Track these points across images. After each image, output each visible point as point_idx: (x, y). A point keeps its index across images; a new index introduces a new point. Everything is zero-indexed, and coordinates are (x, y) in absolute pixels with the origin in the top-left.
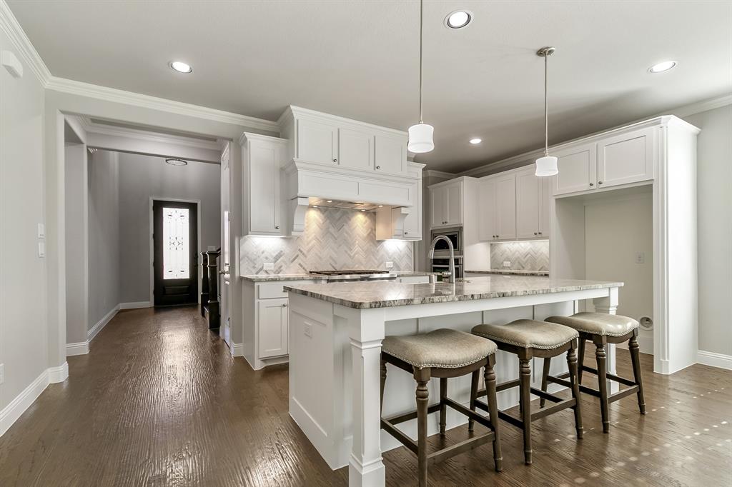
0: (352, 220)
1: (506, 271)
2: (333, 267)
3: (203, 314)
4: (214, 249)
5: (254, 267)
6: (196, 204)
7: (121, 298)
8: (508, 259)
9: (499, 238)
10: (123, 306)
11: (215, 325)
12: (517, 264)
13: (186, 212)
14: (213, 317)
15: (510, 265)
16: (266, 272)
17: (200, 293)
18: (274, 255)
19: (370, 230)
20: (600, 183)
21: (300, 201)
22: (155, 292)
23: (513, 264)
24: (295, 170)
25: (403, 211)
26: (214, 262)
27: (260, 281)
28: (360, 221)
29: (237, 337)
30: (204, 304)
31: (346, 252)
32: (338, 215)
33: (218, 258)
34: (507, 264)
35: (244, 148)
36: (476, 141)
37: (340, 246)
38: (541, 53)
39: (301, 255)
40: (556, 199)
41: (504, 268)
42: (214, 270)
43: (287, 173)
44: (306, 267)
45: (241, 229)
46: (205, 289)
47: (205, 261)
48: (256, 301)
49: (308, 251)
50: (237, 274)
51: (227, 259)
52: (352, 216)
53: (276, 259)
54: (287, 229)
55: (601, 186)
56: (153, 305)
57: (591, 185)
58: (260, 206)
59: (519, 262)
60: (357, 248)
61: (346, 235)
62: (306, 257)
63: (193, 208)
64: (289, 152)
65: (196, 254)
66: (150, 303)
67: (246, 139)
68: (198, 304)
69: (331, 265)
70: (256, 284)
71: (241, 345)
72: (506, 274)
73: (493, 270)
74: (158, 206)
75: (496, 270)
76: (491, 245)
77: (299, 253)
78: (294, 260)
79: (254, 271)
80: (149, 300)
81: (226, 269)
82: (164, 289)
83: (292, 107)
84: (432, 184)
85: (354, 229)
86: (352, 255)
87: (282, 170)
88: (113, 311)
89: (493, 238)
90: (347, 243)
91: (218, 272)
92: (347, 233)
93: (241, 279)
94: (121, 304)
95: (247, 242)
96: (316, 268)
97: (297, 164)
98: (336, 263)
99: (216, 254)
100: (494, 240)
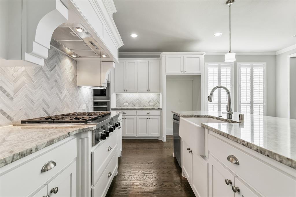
0: (62, 61)
1: (127, 108)
2: (46, 112)
8: (127, 102)
9: (127, 91)
12: (131, 104)
15: (127, 105)
19: (74, 76)
20: (185, 72)
23: (129, 104)
31: (57, 94)
34: (126, 104)
40: (167, 76)
41: (124, 106)
44: (12, 115)
49: (16, 91)
55: (185, 73)
57: (182, 72)
59: (133, 103)
60: (65, 92)
61: (58, 77)
69: (44, 109)
73: (118, 108)
75: (120, 108)
76: (117, 94)
85: (63, 72)
86: (62, 98)
89: (124, 91)
92: (58, 75)
98: (49, 108)
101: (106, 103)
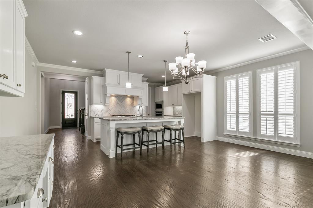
0: (126, 100)
1: (177, 115)
3: (79, 130)
4: (83, 108)
5: (95, 114)
6: (77, 92)
7: (50, 125)
9: (175, 105)
10: (51, 128)
11: (83, 132)
13: (73, 95)
14: (83, 130)
16: (98, 115)
17: (78, 123)
18: (101, 110)
19: (132, 103)
21: (108, 95)
22: (62, 123)
23: (178, 113)
24: (106, 87)
25: (140, 97)
26: (83, 112)
27: (95, 117)
28: (128, 100)
29: (89, 135)
30: (80, 126)
31: (124, 109)
32: (121, 98)
33: (84, 111)
34: (177, 113)
35: (92, 79)
36: (163, 76)
37: (121, 107)
38: (164, 61)
39: (109, 110)
40: (184, 95)
41: (176, 114)
42: (83, 115)
43: (104, 87)
44: (111, 114)
45: (91, 103)
46: (80, 121)
47: (80, 112)
48: (94, 123)
49: (111, 109)
50: (89, 116)
51: (87, 111)
52: (126, 98)
53: (101, 111)
54: (104, 103)
56: (61, 127)
57: (190, 91)
58: (96, 96)
59: (180, 113)
60: (127, 108)
62: (111, 111)
63: (76, 93)
64: (105, 81)
65: (77, 110)
66: (60, 127)
67: (92, 77)
68: (77, 127)
70: (94, 118)
71: (90, 136)
72: (177, 116)
73: (174, 115)
74: (64, 93)
77: (108, 110)
78: (107, 111)
79: (95, 115)
80: (60, 126)
81: (87, 114)
82: (65, 122)
83: (105, 69)
84: (156, 87)
85: (126, 102)
86: (126, 110)
87: (103, 86)
88: (48, 129)
90: (124, 107)
91: (84, 115)
92: (124, 103)
93: (91, 117)
94: (50, 127)
95: (92, 107)
96: (114, 114)
97: (106, 85)
99: (84, 110)
100: (173, 106)
101: (161, 112)
